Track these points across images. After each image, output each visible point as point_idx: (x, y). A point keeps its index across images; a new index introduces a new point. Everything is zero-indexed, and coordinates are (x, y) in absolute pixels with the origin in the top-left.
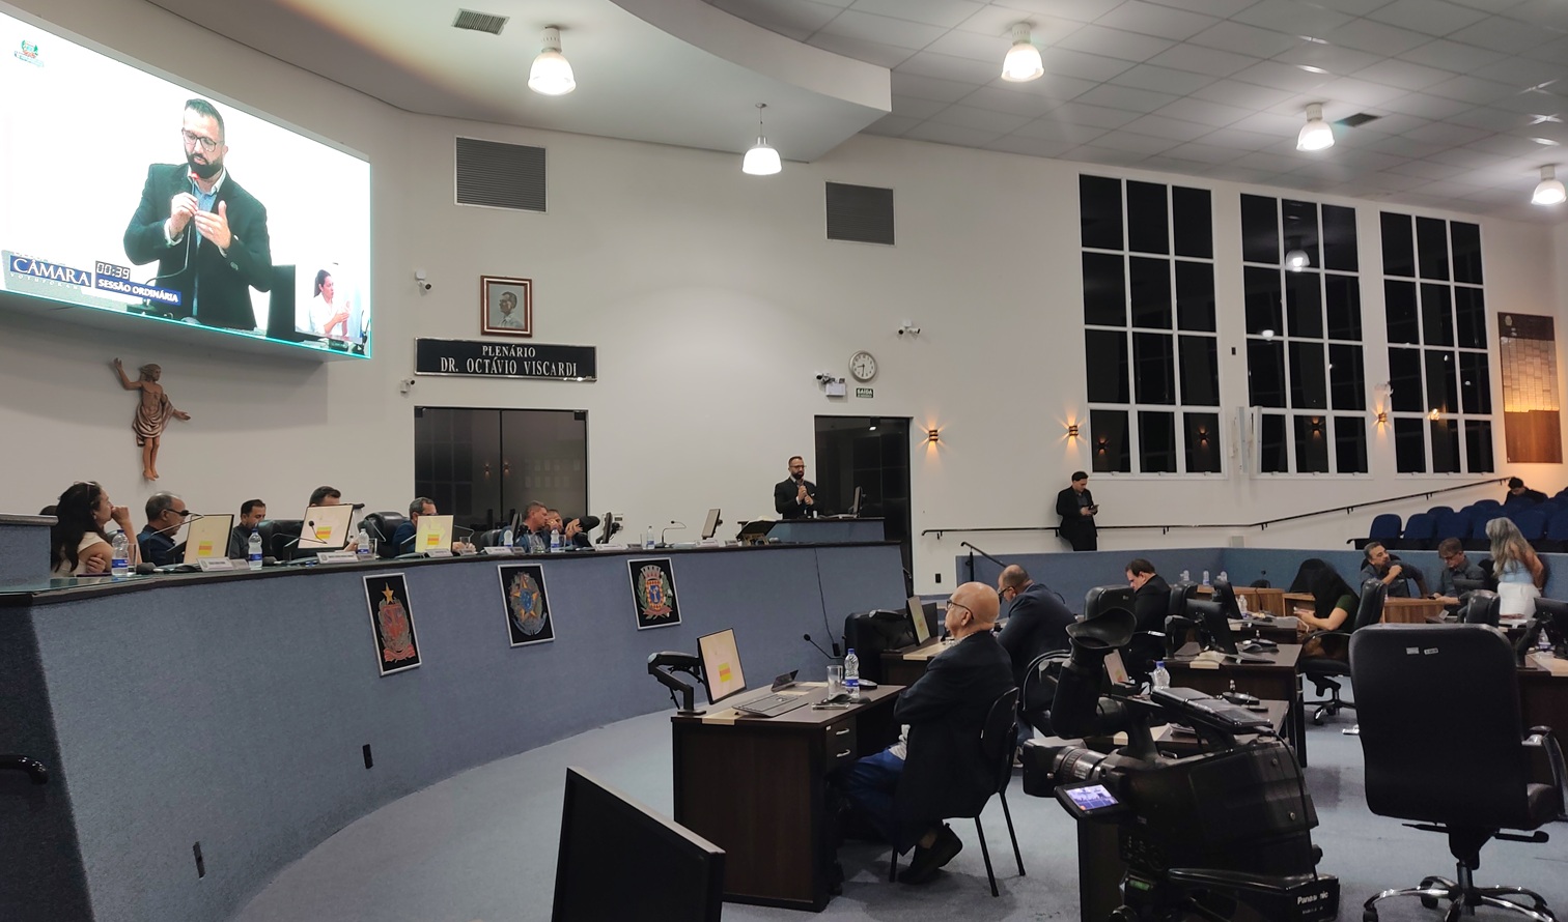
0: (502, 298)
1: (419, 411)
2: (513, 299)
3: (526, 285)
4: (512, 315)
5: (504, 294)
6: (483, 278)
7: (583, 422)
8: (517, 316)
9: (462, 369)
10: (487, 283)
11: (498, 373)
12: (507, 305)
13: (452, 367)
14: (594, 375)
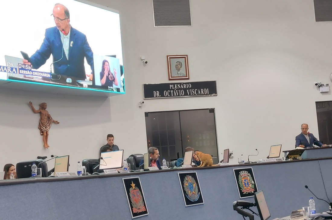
0: (176, 64)
1: (147, 114)
2: (181, 64)
3: (185, 57)
4: (180, 71)
5: (176, 62)
6: (167, 56)
7: (213, 113)
8: (182, 71)
9: (162, 95)
10: (170, 58)
11: (177, 96)
12: (178, 67)
13: (158, 94)
14: (216, 93)
